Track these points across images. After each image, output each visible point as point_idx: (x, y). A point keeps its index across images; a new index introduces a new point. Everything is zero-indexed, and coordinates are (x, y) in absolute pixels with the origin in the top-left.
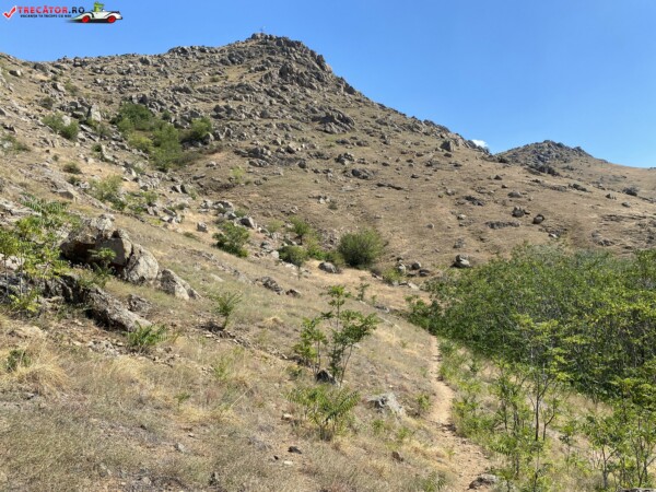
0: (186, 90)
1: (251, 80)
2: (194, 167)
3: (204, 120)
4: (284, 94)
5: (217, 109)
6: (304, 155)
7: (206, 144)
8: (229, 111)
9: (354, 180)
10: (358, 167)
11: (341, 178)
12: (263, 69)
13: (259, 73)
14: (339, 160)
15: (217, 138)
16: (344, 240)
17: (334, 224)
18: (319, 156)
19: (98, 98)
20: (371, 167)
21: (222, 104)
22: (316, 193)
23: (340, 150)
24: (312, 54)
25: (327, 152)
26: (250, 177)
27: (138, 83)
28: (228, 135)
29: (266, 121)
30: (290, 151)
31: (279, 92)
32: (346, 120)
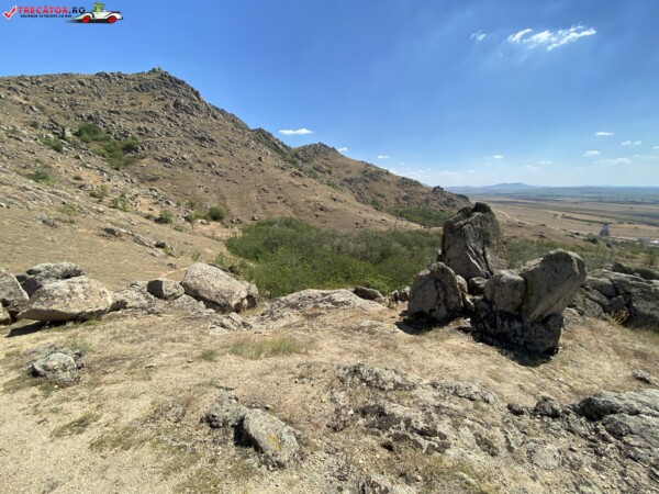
0: (117, 113)
1: (156, 107)
2: (133, 167)
3: (133, 138)
4: (177, 120)
5: (139, 129)
6: (191, 161)
7: (137, 151)
8: (147, 131)
9: (216, 177)
10: (218, 170)
11: (210, 175)
12: (162, 100)
13: (161, 102)
14: (209, 165)
15: (143, 149)
16: (211, 209)
17: (207, 200)
18: (199, 162)
19: (59, 113)
20: (224, 170)
21: (142, 125)
22: (199, 184)
23: (210, 159)
24: (192, 89)
25: (203, 160)
26: (165, 174)
27: (83, 103)
28: (149, 147)
29: (170, 139)
30: (184, 159)
31: (173, 118)
32: (212, 140)
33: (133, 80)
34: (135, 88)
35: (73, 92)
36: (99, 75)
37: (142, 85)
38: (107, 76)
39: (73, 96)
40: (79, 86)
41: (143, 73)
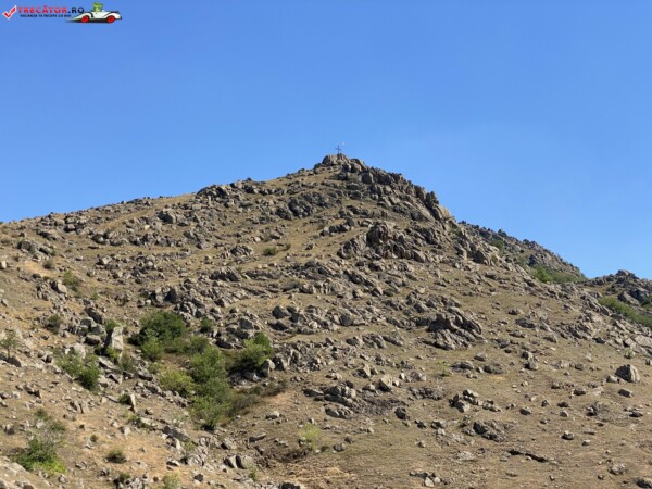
0: (231, 277)
1: (323, 253)
2: (248, 419)
3: (259, 339)
4: (373, 278)
5: (277, 313)
6: (402, 394)
7: (263, 375)
8: (294, 317)
9: (475, 441)
10: (483, 417)
11: (457, 437)
12: (341, 229)
13: (336, 235)
14: (455, 403)
15: (279, 367)
18: (426, 394)
19: (106, 293)
20: (502, 417)
21: (283, 302)
22: (421, 467)
23: (458, 383)
24: (418, 191)
25: (439, 388)
26: (328, 439)
27: (160, 263)
28: (295, 360)
29: (349, 332)
30: (382, 388)
31: (364, 273)
32: (468, 326)
33: (278, 192)
34: (279, 212)
35: (145, 239)
36: (204, 192)
37: (297, 202)
38: (221, 193)
39: (144, 249)
40: (159, 224)
41: (300, 173)
